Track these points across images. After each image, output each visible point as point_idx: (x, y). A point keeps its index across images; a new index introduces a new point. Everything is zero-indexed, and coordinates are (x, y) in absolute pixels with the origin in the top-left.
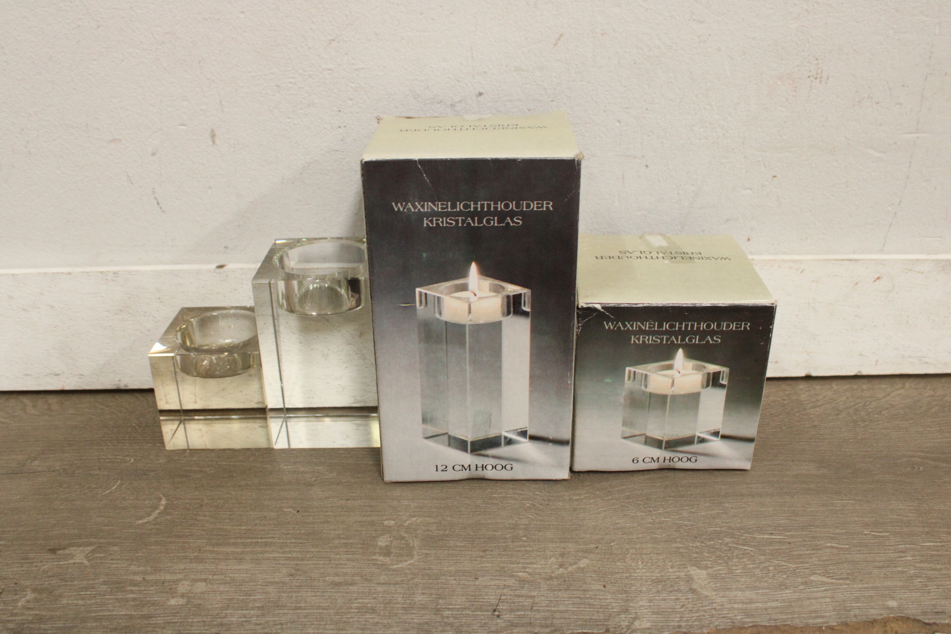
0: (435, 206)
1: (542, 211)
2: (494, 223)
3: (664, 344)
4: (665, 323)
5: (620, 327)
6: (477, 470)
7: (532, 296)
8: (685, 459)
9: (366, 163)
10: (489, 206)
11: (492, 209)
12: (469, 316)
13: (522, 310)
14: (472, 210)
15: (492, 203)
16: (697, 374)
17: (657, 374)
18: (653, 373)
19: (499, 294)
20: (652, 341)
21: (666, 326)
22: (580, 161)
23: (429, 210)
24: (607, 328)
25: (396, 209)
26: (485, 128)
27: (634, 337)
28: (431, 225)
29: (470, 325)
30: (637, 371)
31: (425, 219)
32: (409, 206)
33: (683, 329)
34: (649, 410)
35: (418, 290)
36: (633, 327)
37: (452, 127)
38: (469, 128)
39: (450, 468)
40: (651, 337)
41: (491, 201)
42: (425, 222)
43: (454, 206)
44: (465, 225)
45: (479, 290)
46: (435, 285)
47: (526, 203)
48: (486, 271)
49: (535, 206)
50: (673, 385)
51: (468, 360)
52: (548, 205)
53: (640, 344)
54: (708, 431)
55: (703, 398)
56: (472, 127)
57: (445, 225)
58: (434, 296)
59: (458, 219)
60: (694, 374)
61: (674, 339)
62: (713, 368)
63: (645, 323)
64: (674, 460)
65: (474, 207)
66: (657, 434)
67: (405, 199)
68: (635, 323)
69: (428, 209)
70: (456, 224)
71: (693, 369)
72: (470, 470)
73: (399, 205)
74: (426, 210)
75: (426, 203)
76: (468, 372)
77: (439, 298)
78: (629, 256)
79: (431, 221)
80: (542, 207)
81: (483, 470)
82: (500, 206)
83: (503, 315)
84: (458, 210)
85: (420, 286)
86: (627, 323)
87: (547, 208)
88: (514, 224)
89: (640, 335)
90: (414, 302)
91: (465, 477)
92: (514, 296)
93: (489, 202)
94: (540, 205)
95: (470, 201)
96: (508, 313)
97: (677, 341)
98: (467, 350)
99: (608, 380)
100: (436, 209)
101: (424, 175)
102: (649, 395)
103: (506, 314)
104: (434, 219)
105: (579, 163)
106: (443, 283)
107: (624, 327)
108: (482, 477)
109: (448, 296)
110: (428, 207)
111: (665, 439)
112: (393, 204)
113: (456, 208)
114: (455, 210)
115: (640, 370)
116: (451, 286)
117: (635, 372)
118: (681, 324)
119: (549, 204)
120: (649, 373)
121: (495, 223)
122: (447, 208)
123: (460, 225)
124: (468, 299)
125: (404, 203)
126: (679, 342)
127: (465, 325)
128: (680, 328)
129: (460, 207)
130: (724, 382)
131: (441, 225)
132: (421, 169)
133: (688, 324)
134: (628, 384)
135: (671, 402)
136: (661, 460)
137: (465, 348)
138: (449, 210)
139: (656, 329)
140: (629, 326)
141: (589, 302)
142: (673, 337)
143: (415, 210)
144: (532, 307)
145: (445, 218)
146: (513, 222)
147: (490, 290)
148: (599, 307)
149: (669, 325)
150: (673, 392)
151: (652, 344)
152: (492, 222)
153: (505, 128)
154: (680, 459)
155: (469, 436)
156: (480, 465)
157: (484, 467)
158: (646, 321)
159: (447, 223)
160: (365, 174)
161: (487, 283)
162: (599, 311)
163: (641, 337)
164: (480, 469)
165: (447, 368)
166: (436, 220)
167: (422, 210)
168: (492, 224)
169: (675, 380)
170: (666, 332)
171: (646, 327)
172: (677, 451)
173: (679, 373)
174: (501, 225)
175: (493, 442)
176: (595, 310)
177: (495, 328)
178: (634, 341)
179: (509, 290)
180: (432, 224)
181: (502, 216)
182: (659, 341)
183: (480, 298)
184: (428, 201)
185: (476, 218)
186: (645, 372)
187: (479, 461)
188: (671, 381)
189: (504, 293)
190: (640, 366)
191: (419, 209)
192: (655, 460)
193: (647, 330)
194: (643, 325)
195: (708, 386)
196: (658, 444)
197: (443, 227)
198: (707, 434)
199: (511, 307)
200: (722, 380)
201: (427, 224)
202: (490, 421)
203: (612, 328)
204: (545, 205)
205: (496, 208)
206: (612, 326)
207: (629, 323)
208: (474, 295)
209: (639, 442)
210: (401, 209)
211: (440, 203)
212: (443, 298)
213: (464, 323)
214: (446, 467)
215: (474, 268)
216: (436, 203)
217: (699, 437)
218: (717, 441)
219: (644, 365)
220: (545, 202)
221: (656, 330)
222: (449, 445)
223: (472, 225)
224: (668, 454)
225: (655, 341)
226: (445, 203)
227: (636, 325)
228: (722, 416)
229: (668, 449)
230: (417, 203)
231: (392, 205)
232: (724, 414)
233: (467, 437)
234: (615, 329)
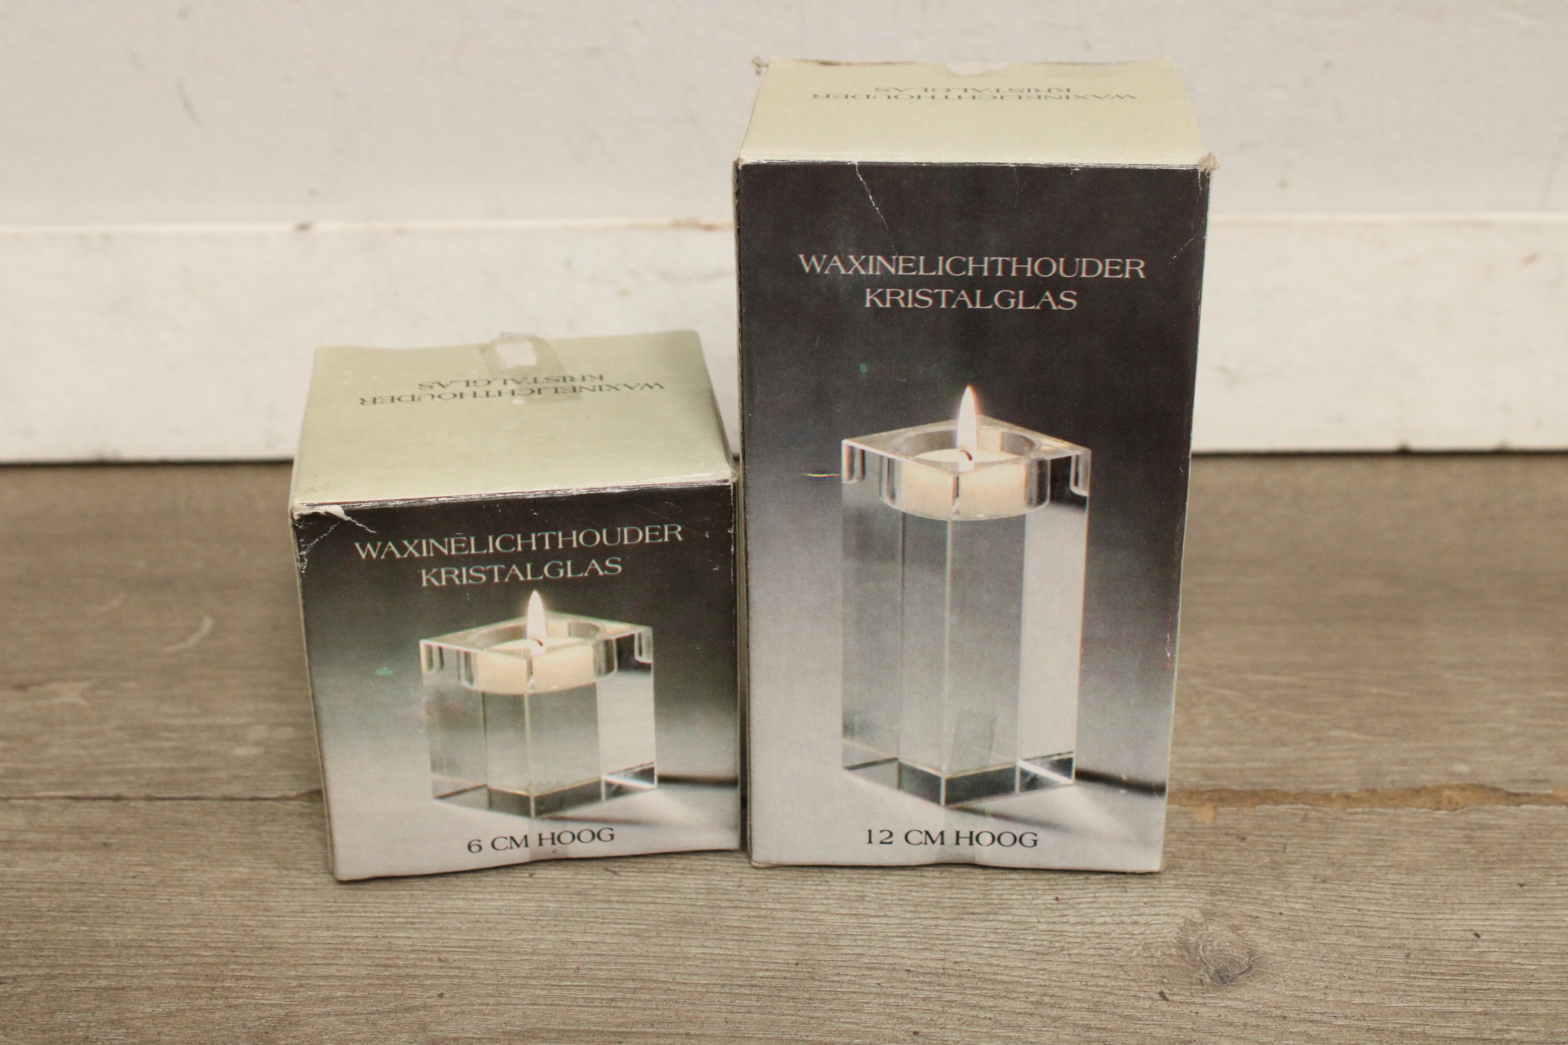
0: (891, 265)
1: (1123, 278)
2: (1017, 304)
3: (497, 584)
4: (491, 538)
5: (392, 552)
6: (957, 843)
7: (1093, 463)
8: (586, 836)
9: (746, 167)
10: (1007, 266)
11: (1014, 274)
12: (954, 504)
13: (1071, 492)
14: (970, 274)
15: (1014, 259)
16: (581, 644)
17: (493, 651)
18: (481, 648)
19: (1022, 457)
20: (468, 579)
21: (494, 544)
22: (1209, 174)
23: (878, 273)
24: (363, 556)
25: (807, 269)
26: (998, 95)
27: (427, 574)
28: (881, 305)
29: (955, 522)
30: (444, 645)
31: (868, 290)
32: (835, 262)
33: (534, 548)
34: (485, 731)
35: (846, 443)
36: (421, 552)
37: (926, 90)
38: (963, 95)
39: (898, 838)
40: (464, 570)
41: (1011, 256)
42: (868, 297)
43: (931, 265)
44: (954, 306)
45: (979, 446)
46: (884, 434)
47: (1088, 262)
48: (996, 407)
49: (1108, 268)
50: (532, 673)
51: (948, 599)
52: (1135, 268)
53: (441, 587)
54: (627, 770)
55: (603, 697)
56: (971, 93)
57: (910, 306)
58: (881, 458)
59: (939, 294)
60: (575, 645)
61: (517, 572)
62: (615, 629)
63: (446, 540)
64: (563, 838)
65: (974, 268)
66: (513, 784)
67: (824, 246)
68: (424, 542)
69: (875, 270)
70: (934, 303)
71: (570, 634)
72: (942, 843)
73: (813, 259)
74: (871, 272)
75: (871, 257)
76: (947, 627)
77: (890, 462)
78: (436, 394)
79: (882, 297)
80: (1123, 270)
81: (971, 844)
82: (1032, 267)
83: (1030, 502)
84: (940, 273)
85: (852, 435)
86: (406, 542)
87: (1133, 273)
88: (1060, 307)
89: (439, 568)
90: (838, 470)
91: (932, 860)
92: (1054, 462)
93: (1008, 259)
94: (1117, 268)
95: (966, 256)
96: (1041, 499)
97: (525, 575)
98: (948, 578)
99: (384, 671)
100: (893, 271)
101: (871, 197)
102: (481, 698)
103: (1034, 501)
104: (888, 291)
105: (1206, 178)
106: (902, 430)
107: (402, 553)
108: (968, 859)
109: (910, 458)
110: (877, 265)
111: (533, 793)
112: (801, 256)
113: (936, 269)
114: (933, 273)
115: (451, 643)
116: (917, 437)
117: (440, 649)
118: (526, 537)
119: (1138, 264)
120: (471, 650)
121: (1018, 302)
122: (917, 268)
123: (943, 306)
124: (955, 465)
125: (825, 256)
126: (529, 578)
127: (945, 522)
128: (527, 547)
129: (944, 266)
130: (646, 658)
131: (903, 305)
132: (864, 183)
133: (543, 537)
134: (430, 677)
135: (533, 710)
136: (533, 840)
137: (943, 573)
138: (921, 273)
139: (473, 551)
140: (411, 549)
141: (316, 502)
142: (514, 567)
143: (847, 271)
144: (1093, 488)
145: (910, 291)
146: (1058, 302)
147: (1002, 448)
148: (338, 511)
149: (501, 542)
150: (533, 687)
151: (469, 585)
152: (1012, 301)
153: (1043, 97)
154: (576, 837)
155: (945, 768)
156: (965, 833)
157: (973, 838)
158: (450, 536)
159: (915, 300)
160: (742, 192)
161: (998, 432)
162: (341, 520)
163: (443, 571)
164: (964, 842)
165: (902, 614)
166: (893, 294)
167: (862, 272)
168: (1012, 306)
169: (533, 661)
170: (496, 557)
171: (451, 547)
172: (564, 819)
173: (541, 644)
174: (1032, 308)
175: (996, 783)
176: (330, 518)
177: (1011, 530)
178: (428, 581)
179: (1044, 448)
180: (884, 302)
181: (1035, 289)
182: (484, 578)
183: (981, 465)
184: (875, 254)
185: (978, 292)
186: (463, 649)
187: (965, 823)
188: (524, 664)
189: (1033, 456)
190: (450, 636)
191: (856, 270)
192: (519, 842)
193: (454, 556)
194: (443, 545)
195: (609, 669)
196: (519, 805)
197: (906, 309)
198: (626, 776)
199: (1046, 485)
200: (640, 653)
201: (872, 302)
202: (992, 736)
203: (374, 555)
204: (1128, 268)
205: (1021, 271)
206: (375, 551)
207: (411, 543)
208: (967, 458)
209: (475, 804)
210: (818, 269)
211: (901, 258)
212: (900, 463)
213: (942, 519)
214: (891, 834)
215: (969, 399)
216: (894, 257)
217: (609, 785)
218: (651, 790)
219: (460, 634)
220: (1128, 261)
221: (474, 555)
222: (900, 786)
223: (970, 306)
224: (546, 828)
225: (473, 578)
226: (913, 257)
227: (426, 547)
228: (653, 735)
229: (545, 816)
230: (852, 257)
231: (799, 259)
232: (658, 730)
233: (938, 769)
234: (383, 557)
